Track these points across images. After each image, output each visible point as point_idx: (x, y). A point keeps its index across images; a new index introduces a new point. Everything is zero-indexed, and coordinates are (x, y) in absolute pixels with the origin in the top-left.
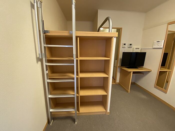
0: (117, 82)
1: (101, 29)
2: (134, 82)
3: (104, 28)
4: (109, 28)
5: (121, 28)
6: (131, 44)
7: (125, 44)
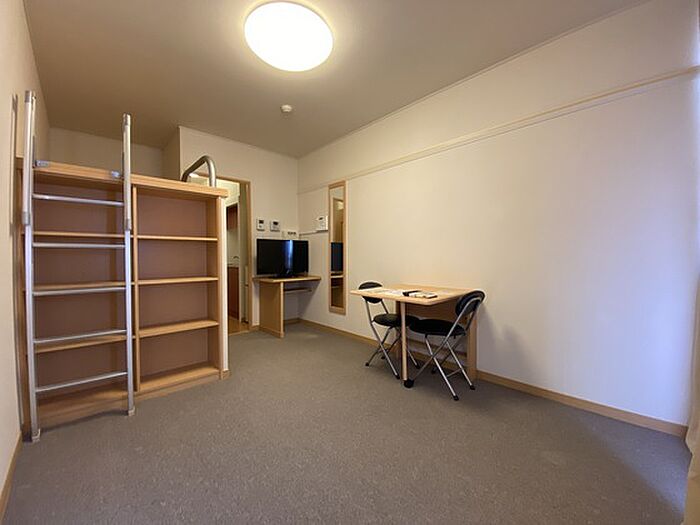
0: (254, 324)
1: (192, 175)
2: (298, 319)
3: (200, 174)
4: (209, 176)
5: (249, 183)
6: (276, 223)
7: (261, 222)
